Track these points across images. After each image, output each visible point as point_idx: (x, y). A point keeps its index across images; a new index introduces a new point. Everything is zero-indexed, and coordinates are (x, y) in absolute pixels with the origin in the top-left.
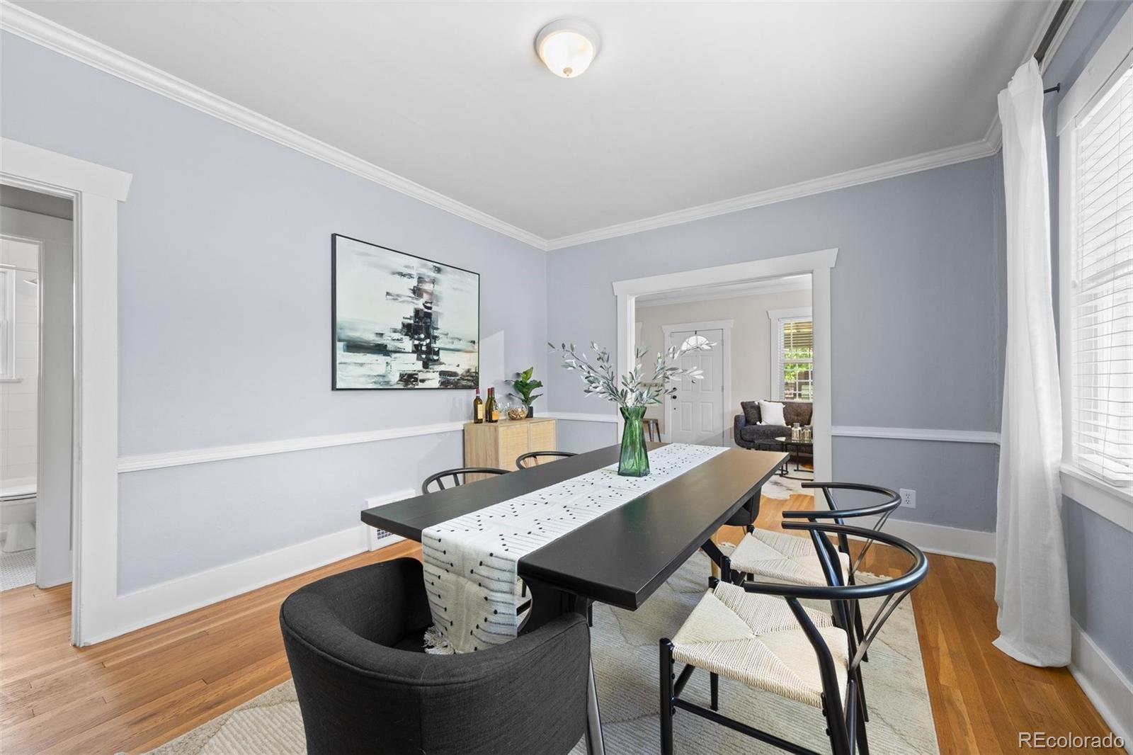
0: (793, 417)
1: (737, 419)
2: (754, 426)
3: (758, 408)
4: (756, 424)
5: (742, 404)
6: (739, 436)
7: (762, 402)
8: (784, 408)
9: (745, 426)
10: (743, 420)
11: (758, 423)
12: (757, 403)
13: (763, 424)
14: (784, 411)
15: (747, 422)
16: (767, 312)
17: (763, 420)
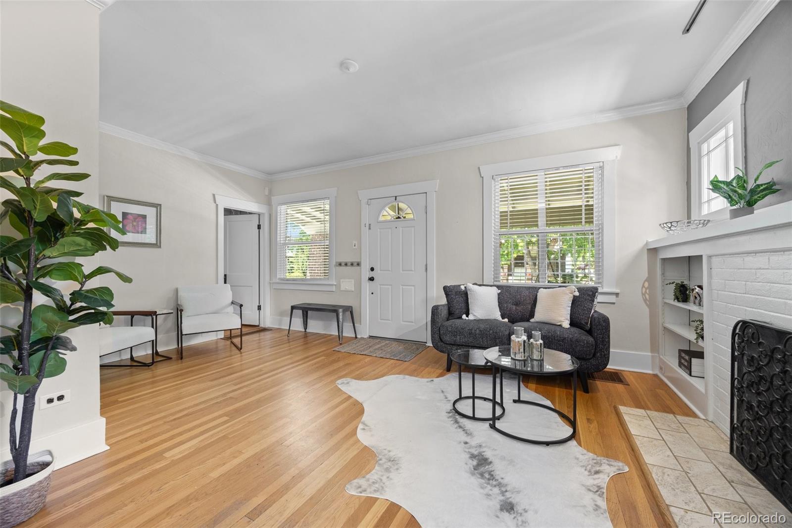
0: (510, 305)
1: (435, 310)
2: (458, 321)
3: (465, 295)
4: (460, 318)
5: (445, 288)
6: (437, 336)
7: (470, 286)
8: (499, 294)
9: (448, 320)
10: (444, 313)
11: (464, 317)
12: (463, 287)
13: (471, 317)
14: (499, 298)
15: (451, 314)
16: (479, 168)
17: (470, 311)
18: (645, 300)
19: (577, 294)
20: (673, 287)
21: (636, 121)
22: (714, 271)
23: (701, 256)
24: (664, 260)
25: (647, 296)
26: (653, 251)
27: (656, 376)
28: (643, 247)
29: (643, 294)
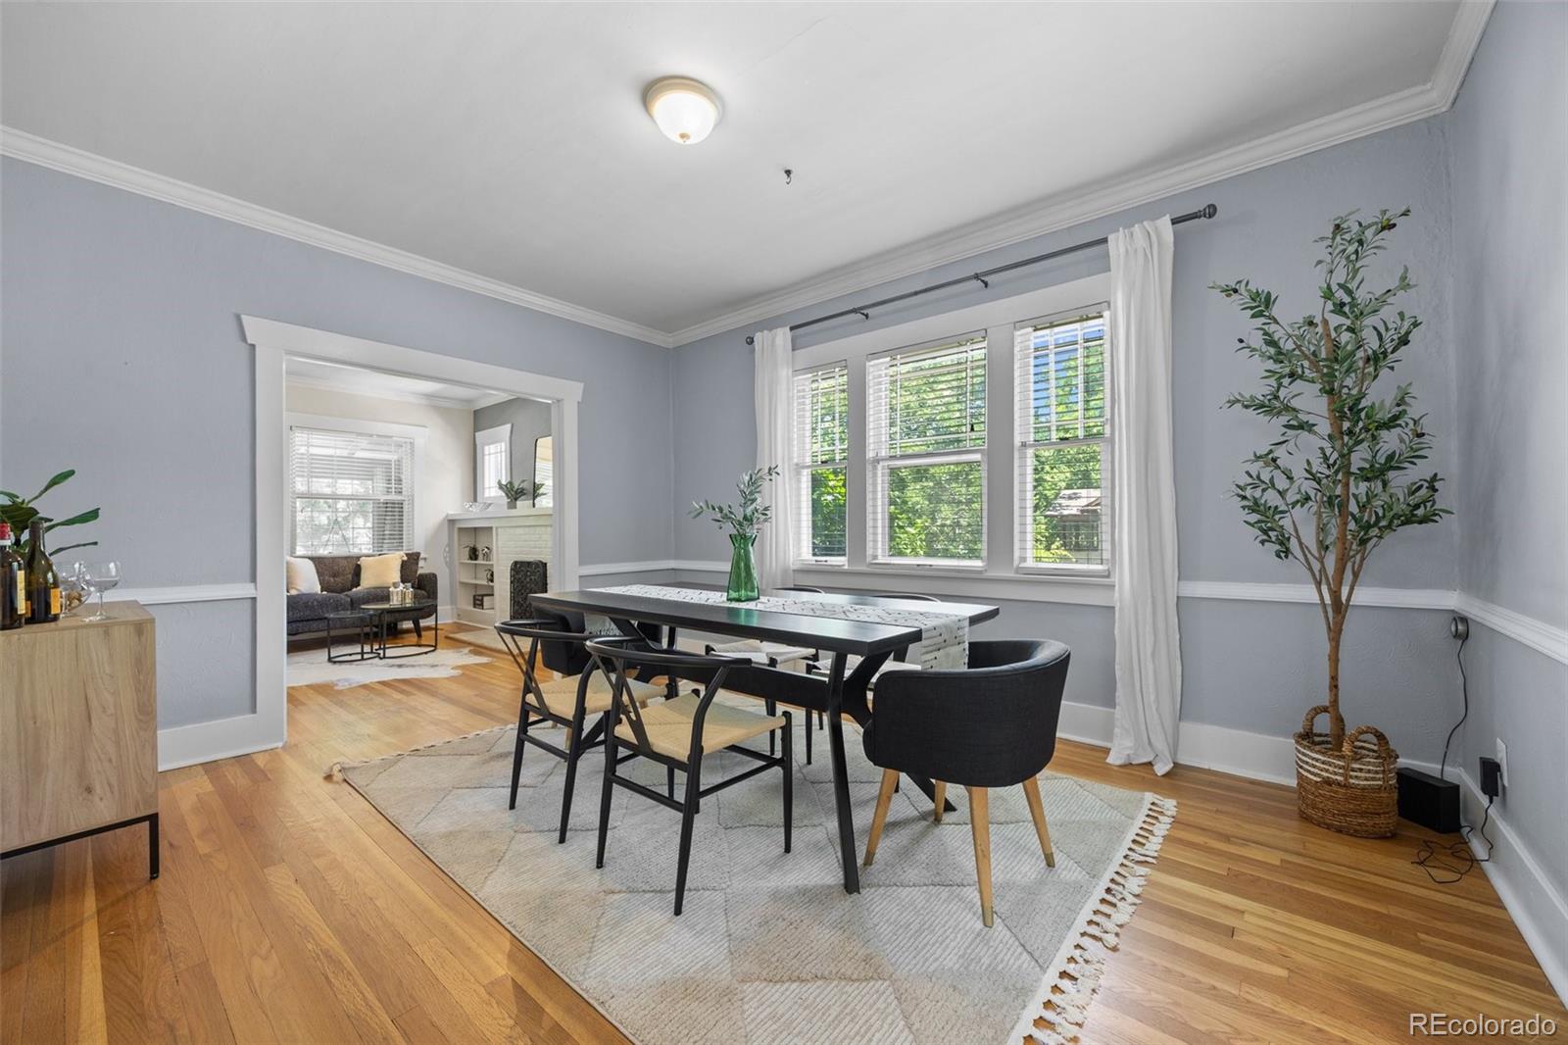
18: (446, 563)
19: (405, 558)
20: (468, 549)
21: (437, 409)
22: (499, 537)
23: (491, 528)
24: (460, 529)
25: (448, 559)
26: (452, 522)
27: (455, 623)
28: (444, 519)
29: (445, 558)
